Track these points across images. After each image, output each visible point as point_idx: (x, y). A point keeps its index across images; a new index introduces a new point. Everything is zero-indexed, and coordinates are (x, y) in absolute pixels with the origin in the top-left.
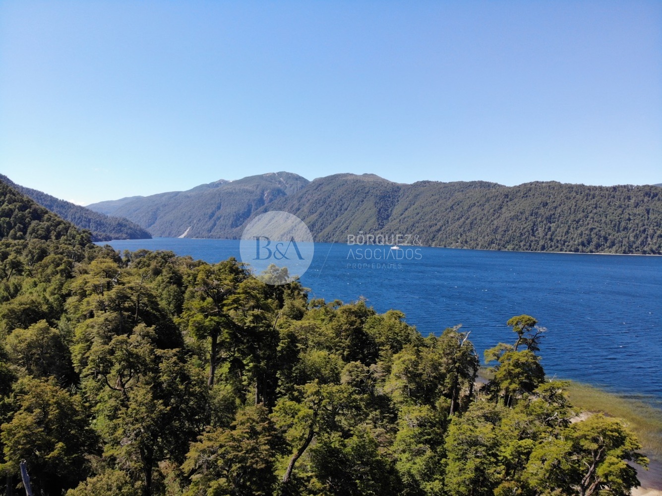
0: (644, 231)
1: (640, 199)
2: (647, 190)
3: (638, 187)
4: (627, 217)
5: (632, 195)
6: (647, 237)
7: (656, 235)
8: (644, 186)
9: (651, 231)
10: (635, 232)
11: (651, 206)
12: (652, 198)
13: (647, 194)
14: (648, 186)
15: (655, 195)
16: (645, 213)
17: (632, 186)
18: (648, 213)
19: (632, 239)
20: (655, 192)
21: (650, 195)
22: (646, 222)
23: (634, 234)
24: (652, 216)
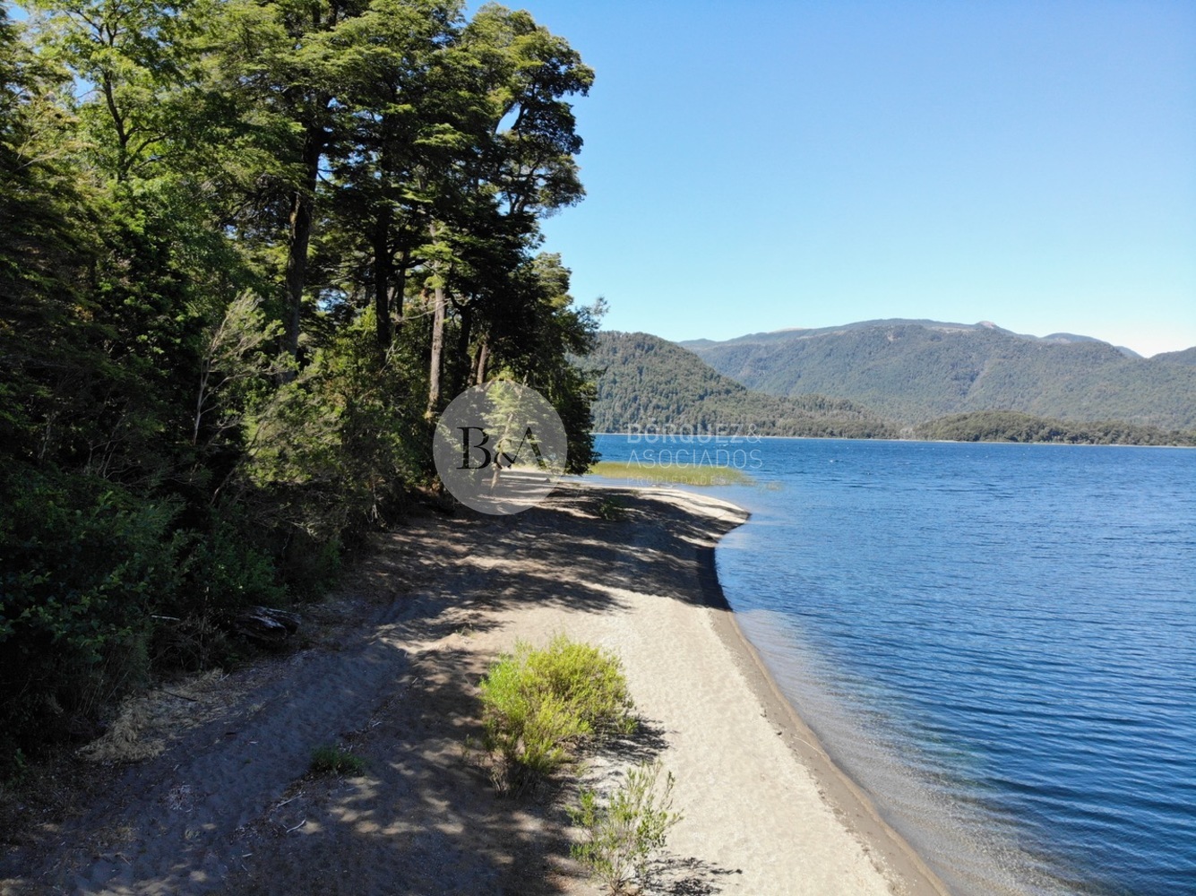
0: (635, 399)
1: (630, 351)
2: (640, 339)
3: (627, 335)
4: (612, 377)
5: (619, 346)
6: (639, 409)
7: (651, 406)
8: (636, 334)
9: (644, 400)
10: (623, 400)
11: (645, 363)
12: (647, 352)
13: (638, 346)
14: (642, 334)
15: (651, 348)
16: (637, 372)
17: (619, 333)
18: (641, 373)
19: (618, 410)
20: (650, 342)
21: (643, 347)
22: (637, 387)
23: (621, 403)
24: (646, 378)
